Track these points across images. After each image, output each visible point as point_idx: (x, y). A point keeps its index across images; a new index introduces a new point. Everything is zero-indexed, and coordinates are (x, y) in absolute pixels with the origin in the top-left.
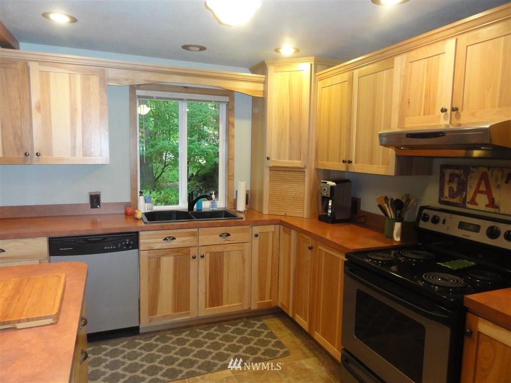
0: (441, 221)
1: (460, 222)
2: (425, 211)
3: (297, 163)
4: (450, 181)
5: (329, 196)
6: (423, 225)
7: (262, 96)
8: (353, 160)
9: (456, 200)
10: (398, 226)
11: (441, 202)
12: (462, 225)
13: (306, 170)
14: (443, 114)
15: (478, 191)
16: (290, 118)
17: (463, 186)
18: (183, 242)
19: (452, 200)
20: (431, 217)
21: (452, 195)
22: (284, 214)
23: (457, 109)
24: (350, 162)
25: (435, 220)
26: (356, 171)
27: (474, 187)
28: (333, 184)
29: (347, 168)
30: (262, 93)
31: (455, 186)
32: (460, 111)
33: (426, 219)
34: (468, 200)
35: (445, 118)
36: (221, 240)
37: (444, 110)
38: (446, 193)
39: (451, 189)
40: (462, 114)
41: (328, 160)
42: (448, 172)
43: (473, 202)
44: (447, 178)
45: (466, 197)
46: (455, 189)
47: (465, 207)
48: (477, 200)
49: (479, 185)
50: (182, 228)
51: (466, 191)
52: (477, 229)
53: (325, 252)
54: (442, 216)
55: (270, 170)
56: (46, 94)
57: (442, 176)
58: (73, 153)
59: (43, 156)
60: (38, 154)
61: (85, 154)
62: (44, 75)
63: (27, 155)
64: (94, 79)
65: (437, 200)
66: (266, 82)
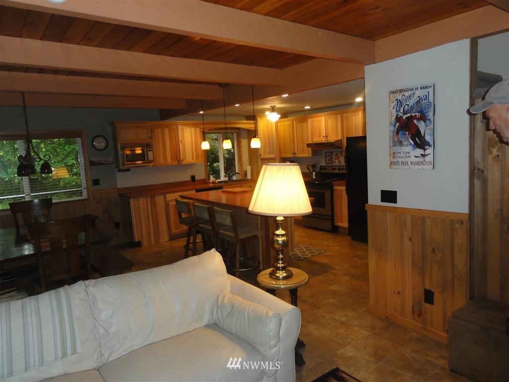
0: (327, 169)
2: (322, 167)
3: (273, 156)
4: (328, 156)
6: (321, 171)
8: (296, 153)
9: (330, 162)
10: (314, 173)
12: (332, 169)
13: (276, 158)
14: (323, 137)
15: (335, 159)
17: (331, 158)
23: (327, 137)
25: (325, 169)
26: (298, 156)
29: (294, 156)
30: (254, 128)
31: (329, 158)
34: (333, 162)
35: (324, 139)
38: (327, 160)
40: (329, 138)
41: (285, 154)
43: (335, 162)
47: (332, 164)
51: (332, 160)
52: (336, 169)
55: (261, 160)
56: (183, 137)
57: (326, 155)
58: (193, 159)
59: (184, 161)
60: (183, 160)
61: (197, 158)
62: (182, 129)
63: (179, 161)
64: (198, 129)
65: (325, 163)
66: (256, 124)
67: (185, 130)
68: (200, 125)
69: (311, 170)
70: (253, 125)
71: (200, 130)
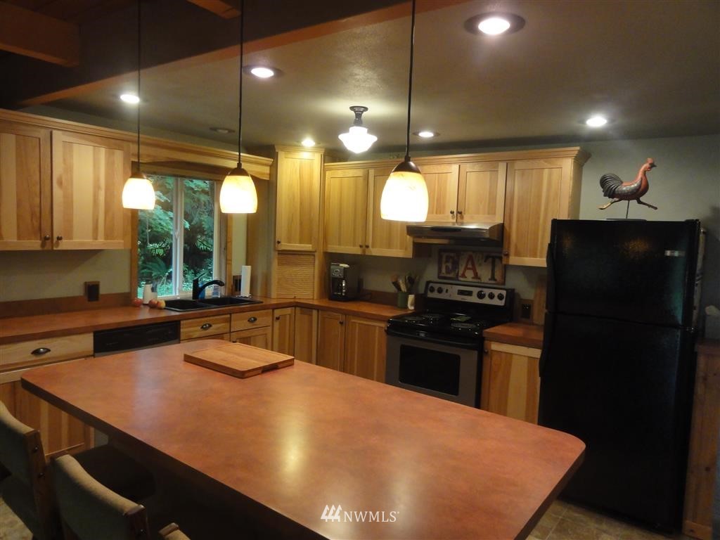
0: (445, 290)
1: (459, 290)
2: (431, 285)
3: (307, 247)
4: (447, 262)
5: (342, 277)
6: (430, 295)
7: (268, 179)
8: (370, 245)
9: (451, 275)
10: (411, 298)
11: (439, 277)
12: (461, 293)
13: (316, 254)
14: (451, 215)
15: (466, 268)
16: (301, 204)
17: (456, 265)
18: (218, 328)
19: (448, 276)
20: (436, 289)
21: (448, 271)
22: (293, 297)
23: (461, 213)
24: (367, 247)
25: (440, 291)
26: (374, 254)
27: (464, 265)
28: (346, 266)
29: (364, 251)
30: (268, 176)
31: (450, 265)
32: (463, 214)
33: (432, 290)
34: (460, 275)
35: (453, 218)
36: (249, 326)
37: (452, 213)
38: (444, 270)
39: (447, 267)
40: (465, 216)
41: (340, 244)
42: (444, 255)
43: (463, 276)
44: (444, 259)
45: (458, 273)
46: (450, 267)
47: (458, 280)
48: (466, 275)
49: (467, 265)
50: (218, 314)
51: (458, 268)
52: (470, 293)
53: (359, 324)
54: (444, 287)
55: (279, 254)
56: (69, 169)
57: (440, 257)
58: (95, 238)
59: (64, 241)
60: (59, 239)
61: (107, 236)
62: (68, 146)
63: (46, 239)
64: (119, 156)
65: (436, 276)
66: (274, 167)
67: (76, 147)
68: (125, 144)
69: (403, 288)
70: (267, 170)
71: (126, 157)
